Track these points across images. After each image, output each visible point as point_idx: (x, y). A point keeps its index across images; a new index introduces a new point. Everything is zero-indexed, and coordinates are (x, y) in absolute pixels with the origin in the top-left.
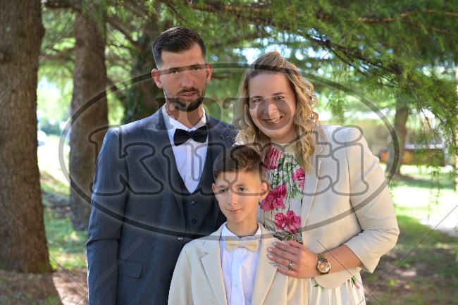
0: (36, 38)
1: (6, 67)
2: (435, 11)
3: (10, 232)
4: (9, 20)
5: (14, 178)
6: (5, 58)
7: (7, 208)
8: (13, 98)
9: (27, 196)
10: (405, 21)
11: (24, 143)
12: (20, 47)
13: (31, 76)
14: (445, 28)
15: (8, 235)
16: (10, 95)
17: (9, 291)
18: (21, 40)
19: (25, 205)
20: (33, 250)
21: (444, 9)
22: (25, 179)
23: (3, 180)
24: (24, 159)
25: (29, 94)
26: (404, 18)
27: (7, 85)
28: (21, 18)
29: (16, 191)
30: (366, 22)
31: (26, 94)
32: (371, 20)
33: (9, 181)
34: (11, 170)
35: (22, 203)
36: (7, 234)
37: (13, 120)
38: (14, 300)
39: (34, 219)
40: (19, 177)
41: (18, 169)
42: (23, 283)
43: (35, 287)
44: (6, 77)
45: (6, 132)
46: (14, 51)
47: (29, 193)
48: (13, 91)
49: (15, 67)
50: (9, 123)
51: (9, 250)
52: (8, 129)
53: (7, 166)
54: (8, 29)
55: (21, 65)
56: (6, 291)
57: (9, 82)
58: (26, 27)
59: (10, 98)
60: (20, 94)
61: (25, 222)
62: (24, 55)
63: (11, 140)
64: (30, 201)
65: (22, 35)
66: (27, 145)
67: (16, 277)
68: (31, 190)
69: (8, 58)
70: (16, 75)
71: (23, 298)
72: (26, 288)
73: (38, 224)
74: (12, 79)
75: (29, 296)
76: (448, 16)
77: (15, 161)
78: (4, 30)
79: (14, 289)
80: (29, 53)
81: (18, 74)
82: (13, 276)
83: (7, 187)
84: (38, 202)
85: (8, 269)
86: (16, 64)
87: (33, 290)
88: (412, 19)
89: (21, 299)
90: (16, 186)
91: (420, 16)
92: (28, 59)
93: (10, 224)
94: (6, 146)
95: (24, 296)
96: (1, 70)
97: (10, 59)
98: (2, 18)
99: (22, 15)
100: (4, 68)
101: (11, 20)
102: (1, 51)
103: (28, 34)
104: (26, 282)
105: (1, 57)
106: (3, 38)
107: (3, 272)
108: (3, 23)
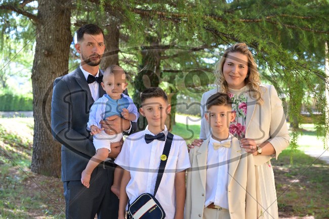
0: (67, 42)
1: (49, 59)
2: (288, 15)
3: (51, 154)
4: (51, 32)
6: (48, 53)
10: (268, 21)
12: (57, 47)
13: (64, 64)
14: (293, 25)
15: (50, 156)
16: (52, 75)
17: (48, 188)
18: (58, 43)
21: (293, 14)
26: (268, 19)
27: (49, 69)
28: (58, 31)
30: (244, 22)
32: (248, 20)
38: (50, 193)
42: (56, 184)
44: (49, 65)
46: (54, 50)
48: (53, 73)
49: (54, 59)
51: (51, 165)
54: (50, 37)
55: (58, 58)
56: (46, 188)
57: (51, 68)
58: (61, 36)
59: (52, 77)
62: (60, 52)
65: (58, 40)
67: (54, 180)
69: (50, 53)
70: (55, 63)
71: (55, 192)
72: (58, 186)
74: (53, 66)
76: (295, 18)
78: (48, 37)
79: (51, 187)
80: (63, 51)
81: (56, 63)
82: (52, 180)
85: (49, 175)
86: (55, 57)
88: (272, 19)
89: (53, 193)
91: (278, 18)
92: (62, 54)
93: (51, 149)
95: (56, 191)
96: (46, 61)
97: (52, 54)
98: (47, 31)
99: (58, 29)
100: (48, 60)
101: (52, 32)
102: (46, 50)
103: (62, 40)
104: (58, 183)
105: (46, 53)
106: (47, 42)
107: (47, 177)
108: (47, 34)
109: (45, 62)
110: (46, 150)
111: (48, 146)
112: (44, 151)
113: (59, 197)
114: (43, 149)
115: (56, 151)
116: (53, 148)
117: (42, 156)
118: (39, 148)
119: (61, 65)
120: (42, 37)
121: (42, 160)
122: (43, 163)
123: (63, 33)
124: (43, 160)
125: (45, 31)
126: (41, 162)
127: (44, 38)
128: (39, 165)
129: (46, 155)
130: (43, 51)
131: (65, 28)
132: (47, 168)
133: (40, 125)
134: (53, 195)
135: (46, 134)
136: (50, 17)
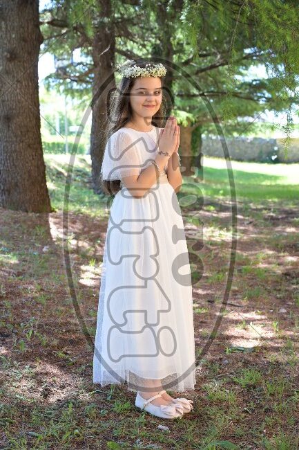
0: (36, 42)
1: (13, 64)
3: (18, 184)
4: (13, 28)
5: (21, 145)
6: (11, 57)
7: (16, 167)
8: (19, 87)
9: (31, 158)
11: (28, 120)
12: (23, 49)
13: (32, 70)
17: (12, 224)
18: (23, 43)
19: (30, 165)
20: (36, 196)
22: (29, 146)
23: (13, 146)
24: (28, 131)
25: (30, 84)
27: (13, 77)
28: (22, 27)
29: (23, 154)
31: (28, 83)
33: (17, 147)
34: (19, 139)
35: (27, 163)
36: (16, 185)
37: (19, 103)
38: (13, 229)
39: (36, 174)
40: (24, 144)
41: (24, 138)
42: (23, 219)
43: (31, 221)
44: (13, 71)
45: (14, 111)
46: (18, 52)
47: (33, 156)
48: (18, 81)
49: (19, 64)
50: (16, 105)
51: (18, 197)
52: (16, 109)
53: (16, 136)
54: (14, 36)
55: (23, 62)
56: (9, 224)
57: (15, 75)
58: (26, 34)
59: (17, 86)
60: (24, 84)
61: (30, 176)
62: (26, 55)
63: (18, 117)
64: (33, 162)
65: (24, 40)
66: (30, 121)
67: (21, 215)
68: (34, 154)
69: (13, 56)
70: (20, 70)
71: (20, 228)
72: (24, 221)
73: (39, 178)
74: (17, 72)
75: (25, 227)
77: (21, 132)
78: (10, 36)
79: (15, 223)
80: (30, 54)
81: (22, 69)
82: (18, 214)
83: (15, 151)
84: (40, 162)
85: (17, 210)
86: (20, 62)
87: (30, 223)
89: (18, 229)
90: (22, 151)
92: (29, 58)
93: (19, 178)
94: (15, 121)
95: (21, 226)
96: (9, 66)
97: (15, 57)
98: (9, 28)
99: (23, 25)
100: (11, 65)
101: (15, 29)
102: (8, 52)
103: (28, 39)
104: (26, 218)
105: (9, 56)
106: (9, 42)
107: (13, 212)
108: (9, 31)
109: (7, 68)
110: (12, 179)
111: (15, 173)
112: (10, 179)
113: (23, 233)
114: (8, 177)
115: (24, 180)
116: (21, 176)
117: (8, 186)
118: (4, 176)
119: (28, 71)
120: (4, 36)
121: (7, 190)
122: (9, 194)
123: (30, 31)
124: (9, 191)
125: (7, 28)
126: (6, 193)
127: (6, 37)
128: (4, 197)
129: (13, 184)
130: (6, 54)
131: (32, 23)
132: (14, 200)
133: (4, 147)
134: (16, 232)
135: (11, 159)
136: (12, 10)
